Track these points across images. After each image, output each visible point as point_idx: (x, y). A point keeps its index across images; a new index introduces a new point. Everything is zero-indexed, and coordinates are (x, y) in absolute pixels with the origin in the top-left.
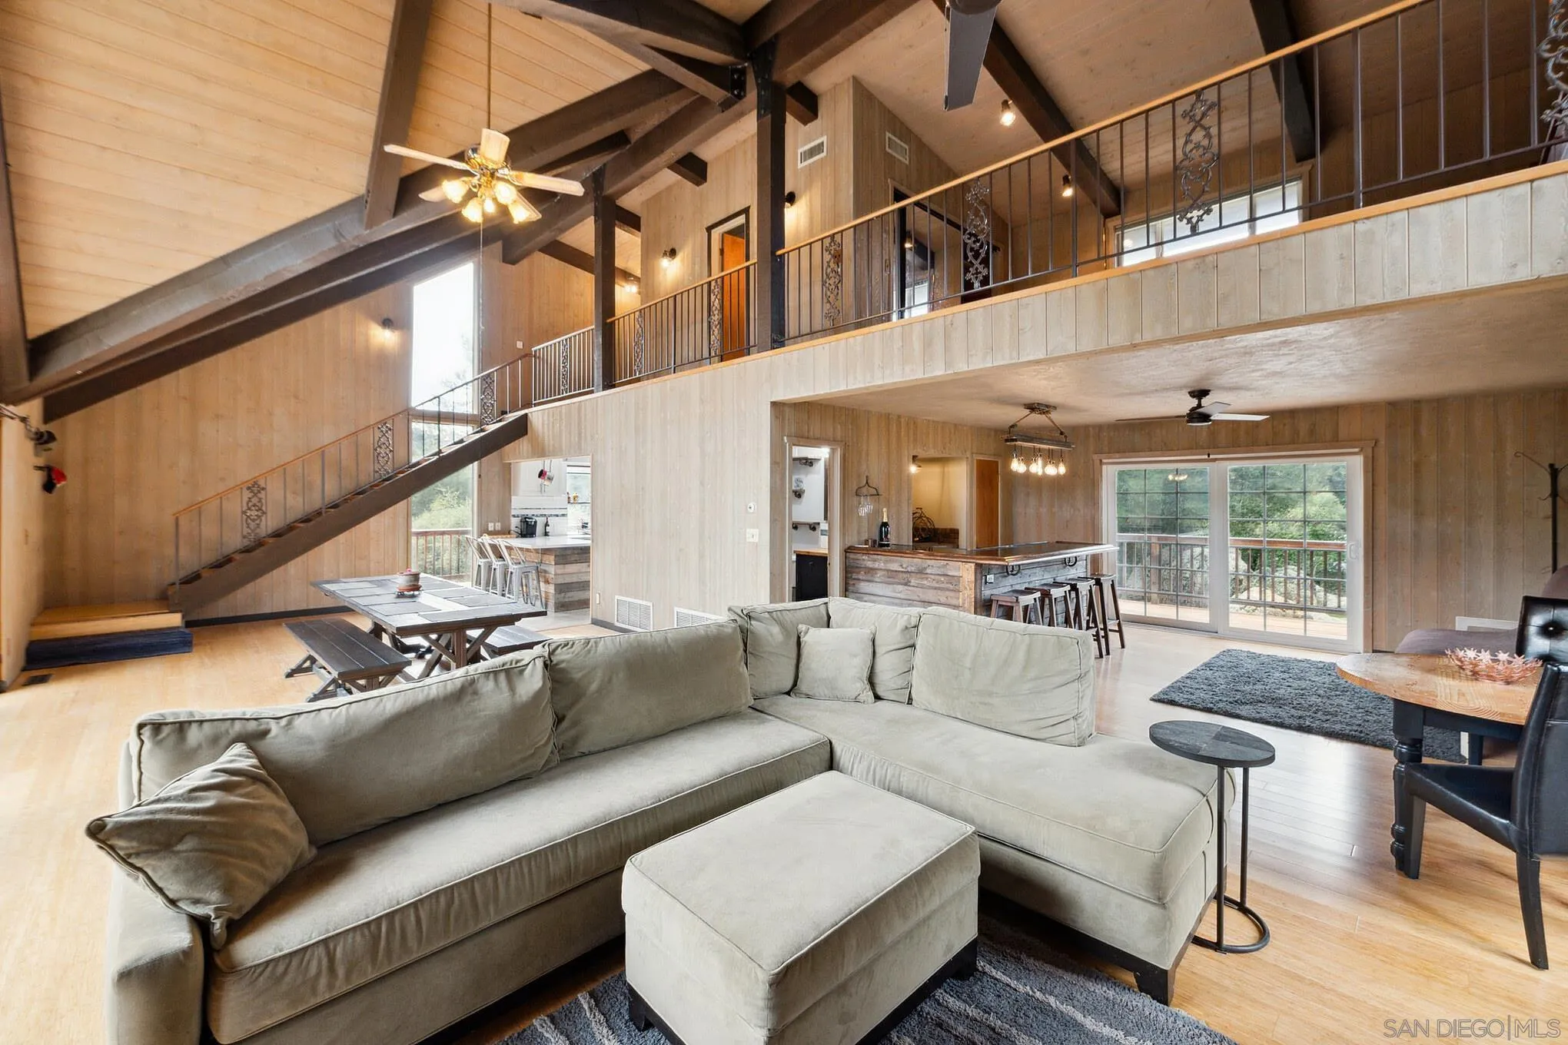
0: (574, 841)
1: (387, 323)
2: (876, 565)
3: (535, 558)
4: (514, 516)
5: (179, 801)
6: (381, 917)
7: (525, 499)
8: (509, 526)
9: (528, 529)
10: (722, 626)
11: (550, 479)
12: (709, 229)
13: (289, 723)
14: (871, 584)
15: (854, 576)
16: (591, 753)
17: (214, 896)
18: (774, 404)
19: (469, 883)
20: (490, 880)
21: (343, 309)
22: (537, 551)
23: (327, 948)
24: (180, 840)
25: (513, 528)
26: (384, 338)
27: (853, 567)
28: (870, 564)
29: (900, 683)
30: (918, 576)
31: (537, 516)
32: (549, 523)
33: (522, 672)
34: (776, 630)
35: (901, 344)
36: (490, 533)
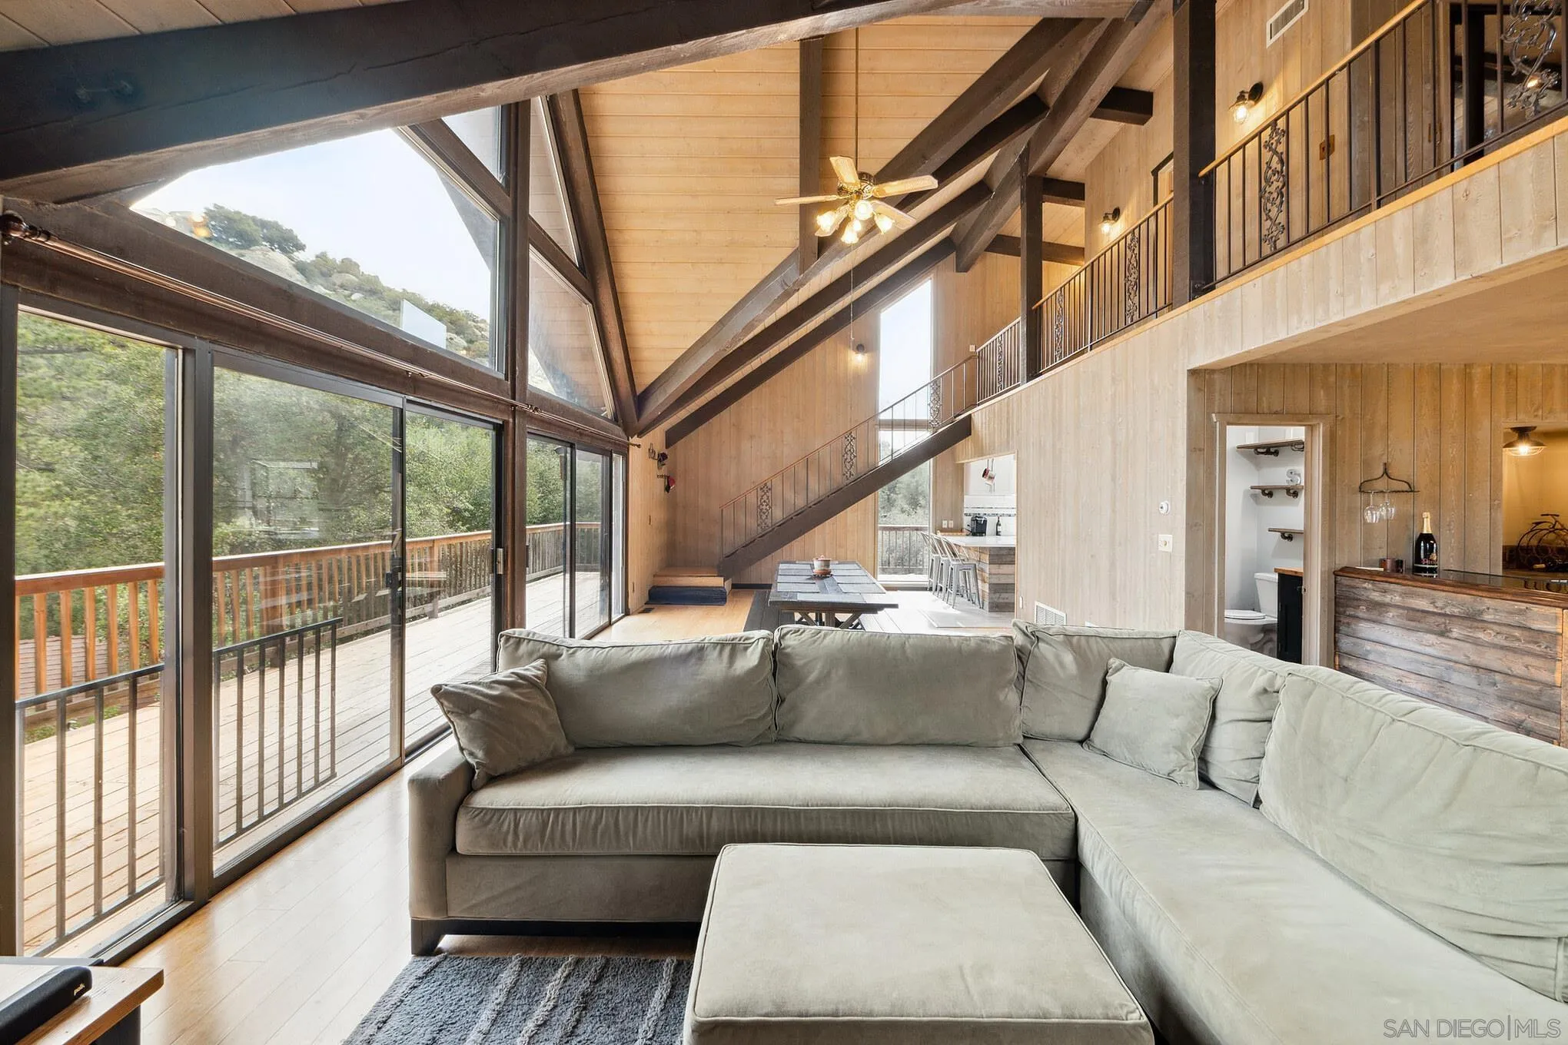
0: (710, 811)
1: (860, 348)
2: (1387, 599)
3: (974, 556)
4: (966, 515)
5: (483, 686)
6: (551, 809)
7: (977, 499)
8: (962, 523)
9: (979, 528)
10: (988, 642)
11: (991, 478)
12: (1155, 173)
13: (574, 653)
14: (1377, 627)
15: (1350, 611)
16: (800, 741)
17: (480, 754)
18: (1193, 373)
19: (615, 811)
20: (632, 815)
21: (829, 343)
22: (975, 548)
23: (516, 816)
24: (474, 711)
25: (965, 526)
26: (858, 360)
27: (1348, 598)
28: (1376, 596)
29: (1246, 771)
30: (1469, 623)
31: (989, 515)
32: (1001, 522)
33: (746, 649)
34: (1068, 658)
35: (1373, 251)
36: (943, 530)
